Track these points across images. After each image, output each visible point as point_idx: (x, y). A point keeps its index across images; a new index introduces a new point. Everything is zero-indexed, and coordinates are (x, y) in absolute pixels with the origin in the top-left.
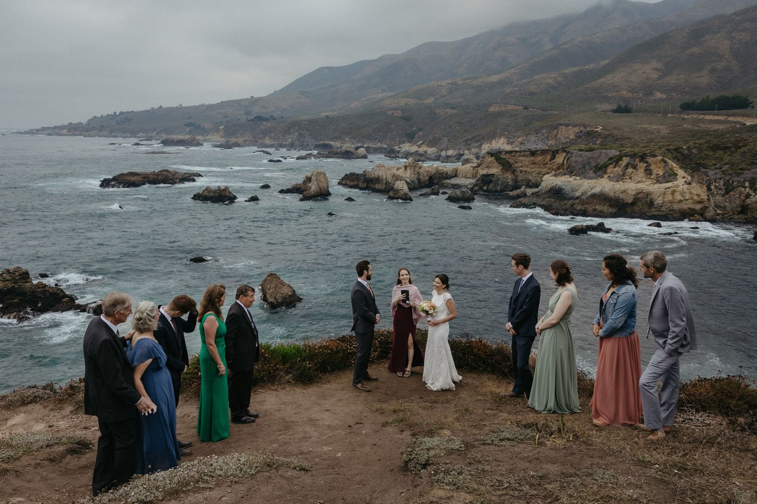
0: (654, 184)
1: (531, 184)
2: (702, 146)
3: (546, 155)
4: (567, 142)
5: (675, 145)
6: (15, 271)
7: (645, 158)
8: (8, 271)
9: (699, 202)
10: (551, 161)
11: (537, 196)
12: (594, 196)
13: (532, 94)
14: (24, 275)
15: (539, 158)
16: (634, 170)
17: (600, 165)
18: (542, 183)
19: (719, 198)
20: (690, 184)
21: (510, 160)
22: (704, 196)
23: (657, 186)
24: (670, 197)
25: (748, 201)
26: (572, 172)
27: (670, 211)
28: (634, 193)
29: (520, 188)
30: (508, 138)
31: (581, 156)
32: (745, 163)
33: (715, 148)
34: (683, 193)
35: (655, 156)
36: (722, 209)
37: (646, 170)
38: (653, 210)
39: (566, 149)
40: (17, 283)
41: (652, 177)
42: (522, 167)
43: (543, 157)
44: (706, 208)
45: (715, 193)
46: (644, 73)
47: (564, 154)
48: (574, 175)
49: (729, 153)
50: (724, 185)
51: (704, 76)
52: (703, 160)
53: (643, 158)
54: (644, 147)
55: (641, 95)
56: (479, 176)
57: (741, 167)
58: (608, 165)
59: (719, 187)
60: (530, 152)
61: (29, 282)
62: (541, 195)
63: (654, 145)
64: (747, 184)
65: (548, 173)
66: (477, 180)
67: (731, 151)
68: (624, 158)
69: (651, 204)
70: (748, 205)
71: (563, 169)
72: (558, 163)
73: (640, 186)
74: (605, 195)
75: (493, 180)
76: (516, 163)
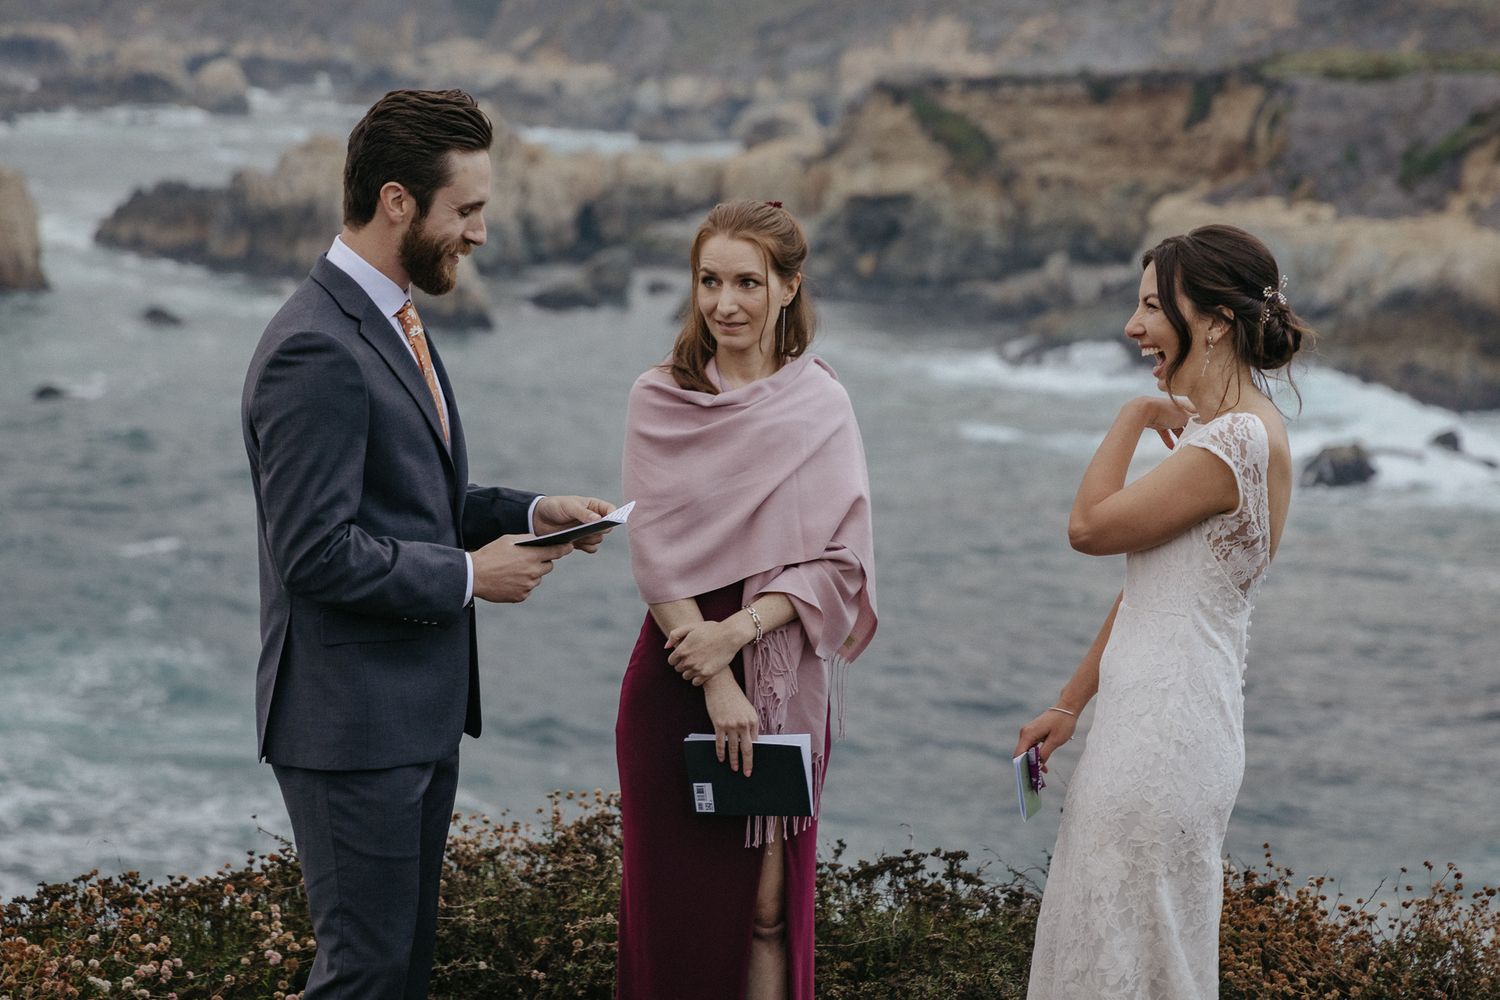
1: (1091, 245)
3: (1166, 102)
10: (1188, 128)
12: (1404, 301)
15: (1132, 117)
17: (1427, 149)
21: (988, 125)
26: (1297, 183)
29: (1036, 262)
30: (974, 19)
31: (1337, 103)
39: (1266, 70)
42: (1049, 156)
43: (1148, 108)
47: (1254, 95)
48: (1306, 198)
56: (833, 202)
58: (1465, 151)
60: (1085, 82)
65: (1174, 189)
66: (830, 224)
71: (1252, 167)
72: (1227, 140)
74: (1456, 294)
75: (907, 223)
76: (1018, 137)
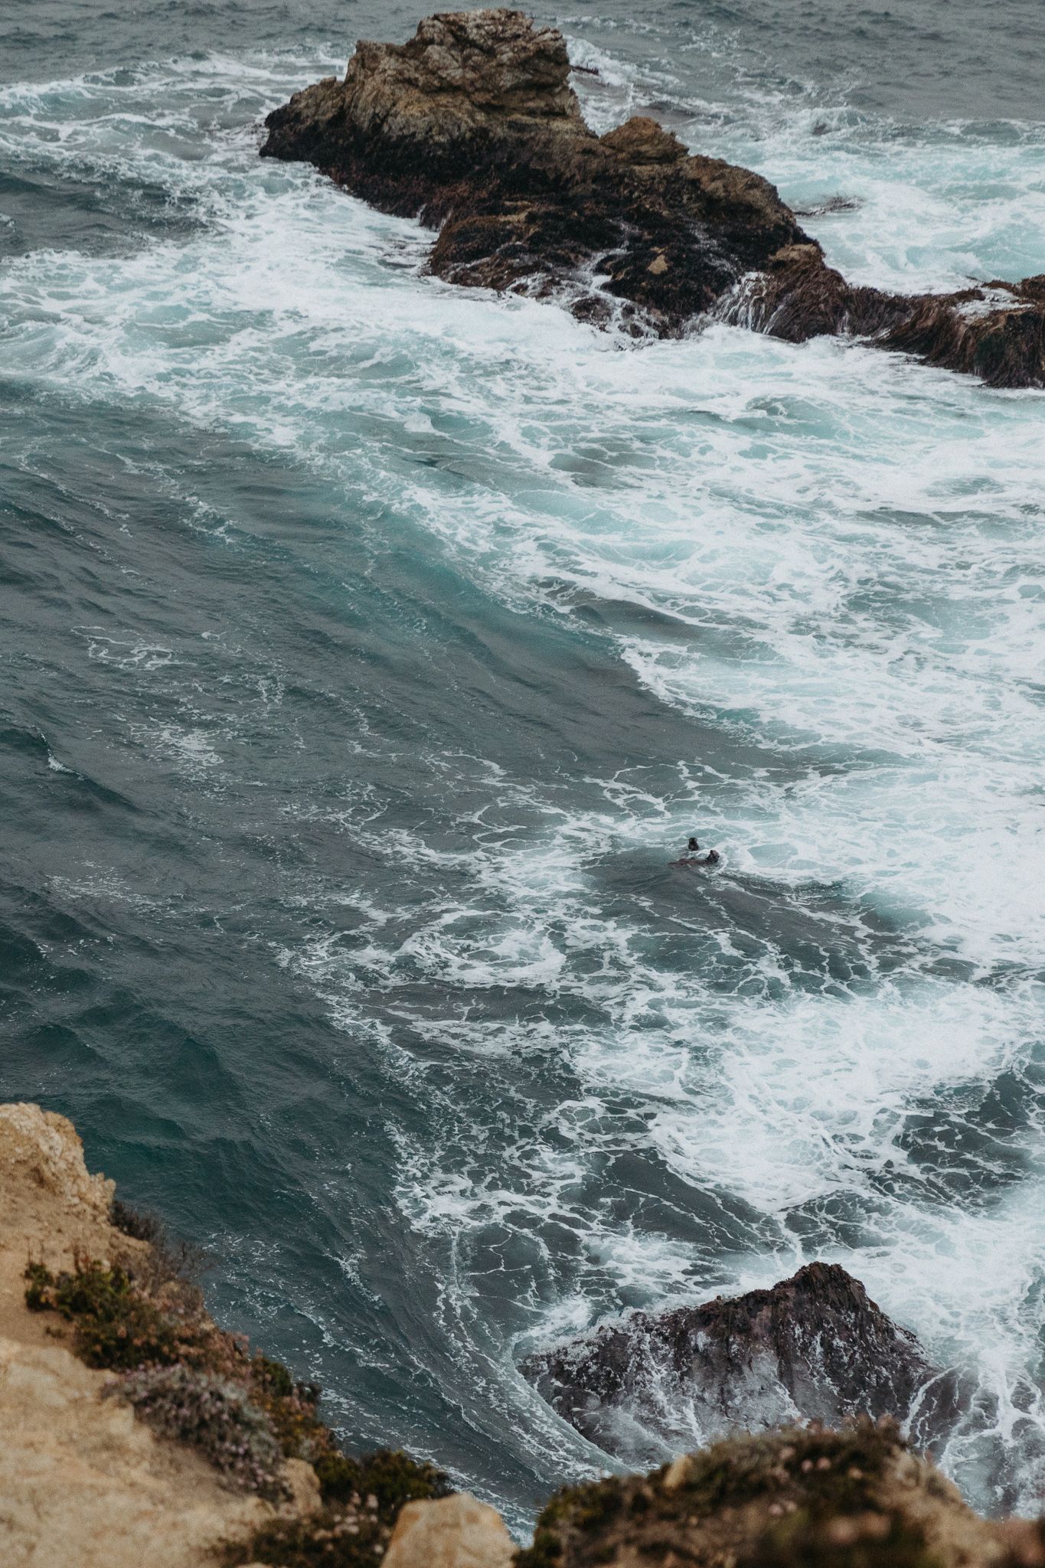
6: (496, 37)
8: (456, 33)
14: (542, 65)
40: (500, 109)
61: (562, 114)
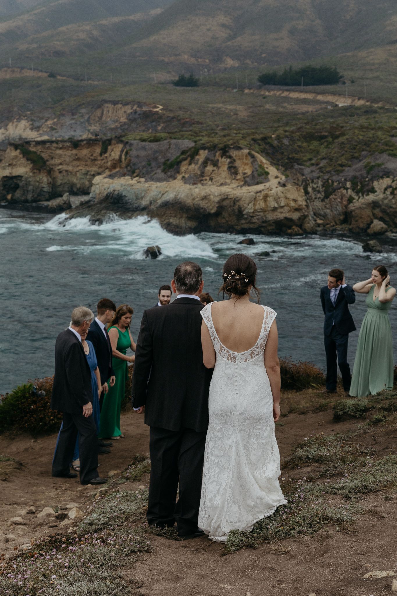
0: (241, 186)
1: (75, 190)
2: (293, 135)
3: (95, 148)
4: (116, 128)
5: (262, 133)
7: (227, 152)
9: (297, 210)
10: (101, 155)
11: (89, 207)
12: (166, 205)
13: (58, 54)
15: (85, 152)
16: (215, 168)
17: (170, 161)
18: (93, 188)
19: (318, 204)
20: (284, 185)
21: (43, 155)
22: (302, 202)
23: (245, 189)
24: (261, 204)
25: (351, 207)
26: (134, 172)
27: (263, 222)
28: (217, 199)
29: (61, 196)
30: (32, 120)
31: (144, 148)
32: (344, 157)
33: (309, 137)
34: (277, 199)
35: (240, 148)
36: (322, 218)
37: (230, 168)
38: (243, 221)
39: (123, 139)
41: (239, 177)
42: (61, 164)
43: (89, 149)
44: (305, 217)
45: (314, 197)
46: (208, 30)
47: (121, 146)
48: (137, 176)
49: (326, 144)
50: (323, 186)
51: (282, 39)
52: (296, 154)
53: (225, 151)
54: (224, 136)
55: (207, 61)
57: (340, 162)
58: (180, 162)
59: (317, 189)
60: (71, 142)
62: (94, 205)
63: (236, 134)
64: (348, 185)
65: (99, 174)
67: (327, 141)
68: (201, 152)
69: (240, 214)
70: (351, 212)
71: (121, 167)
72: (114, 159)
73: (225, 189)
74: (180, 203)
75: (21, 184)
76: (52, 158)
